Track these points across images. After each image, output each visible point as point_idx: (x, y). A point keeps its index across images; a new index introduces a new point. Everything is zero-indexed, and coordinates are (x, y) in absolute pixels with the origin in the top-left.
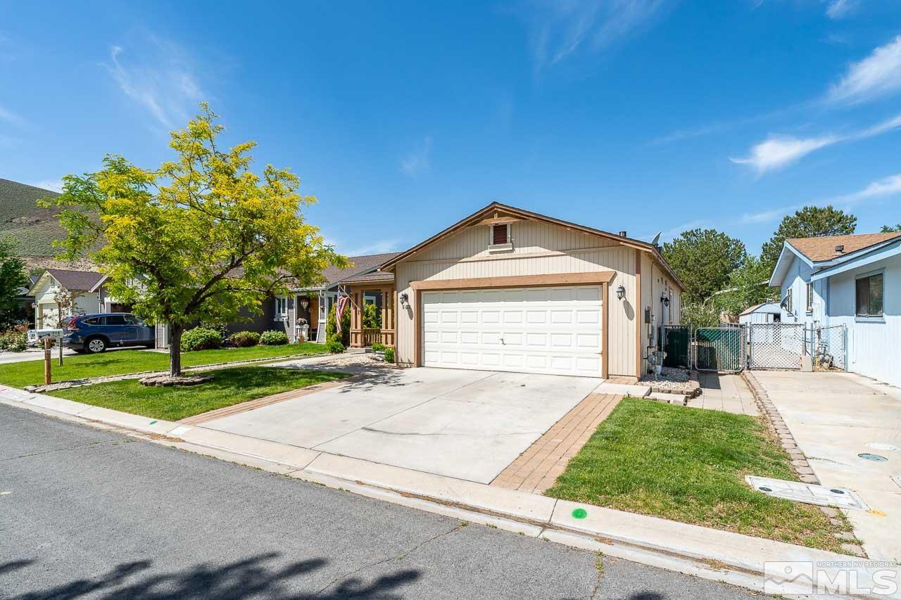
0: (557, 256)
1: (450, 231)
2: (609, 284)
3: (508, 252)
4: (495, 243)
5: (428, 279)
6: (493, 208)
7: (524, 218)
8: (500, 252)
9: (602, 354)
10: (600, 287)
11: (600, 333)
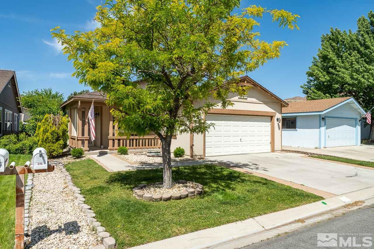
2: (275, 117)
3: (245, 99)
6: (246, 78)
9: (271, 143)
10: (270, 118)
11: (270, 135)
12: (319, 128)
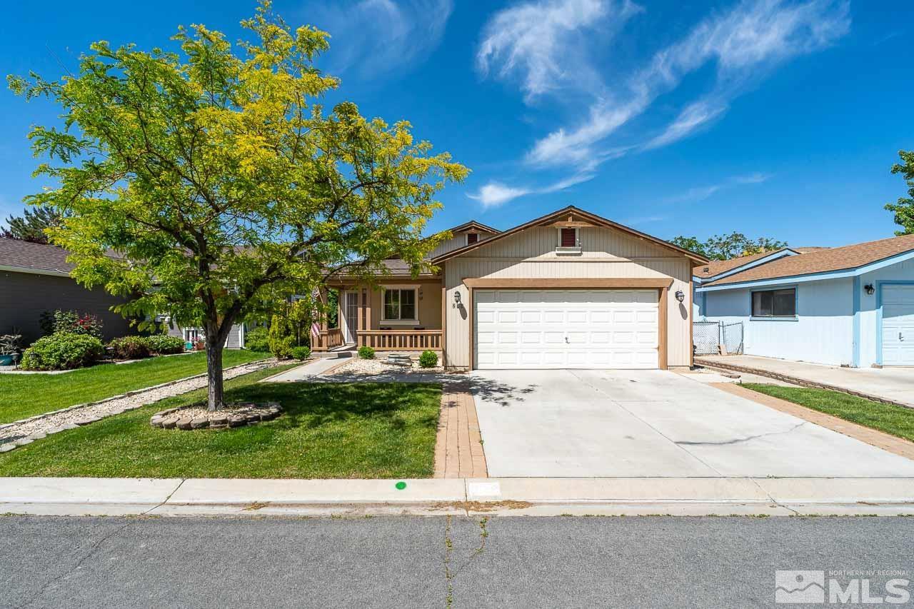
0: (623, 262)
1: (520, 230)
2: (668, 289)
3: (575, 255)
4: (563, 245)
5: (486, 277)
6: (569, 211)
7: (598, 224)
8: (567, 255)
9: (658, 348)
10: (657, 291)
11: (657, 330)
12: (854, 314)
